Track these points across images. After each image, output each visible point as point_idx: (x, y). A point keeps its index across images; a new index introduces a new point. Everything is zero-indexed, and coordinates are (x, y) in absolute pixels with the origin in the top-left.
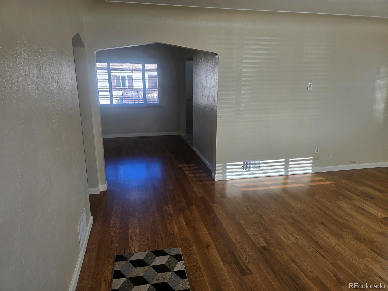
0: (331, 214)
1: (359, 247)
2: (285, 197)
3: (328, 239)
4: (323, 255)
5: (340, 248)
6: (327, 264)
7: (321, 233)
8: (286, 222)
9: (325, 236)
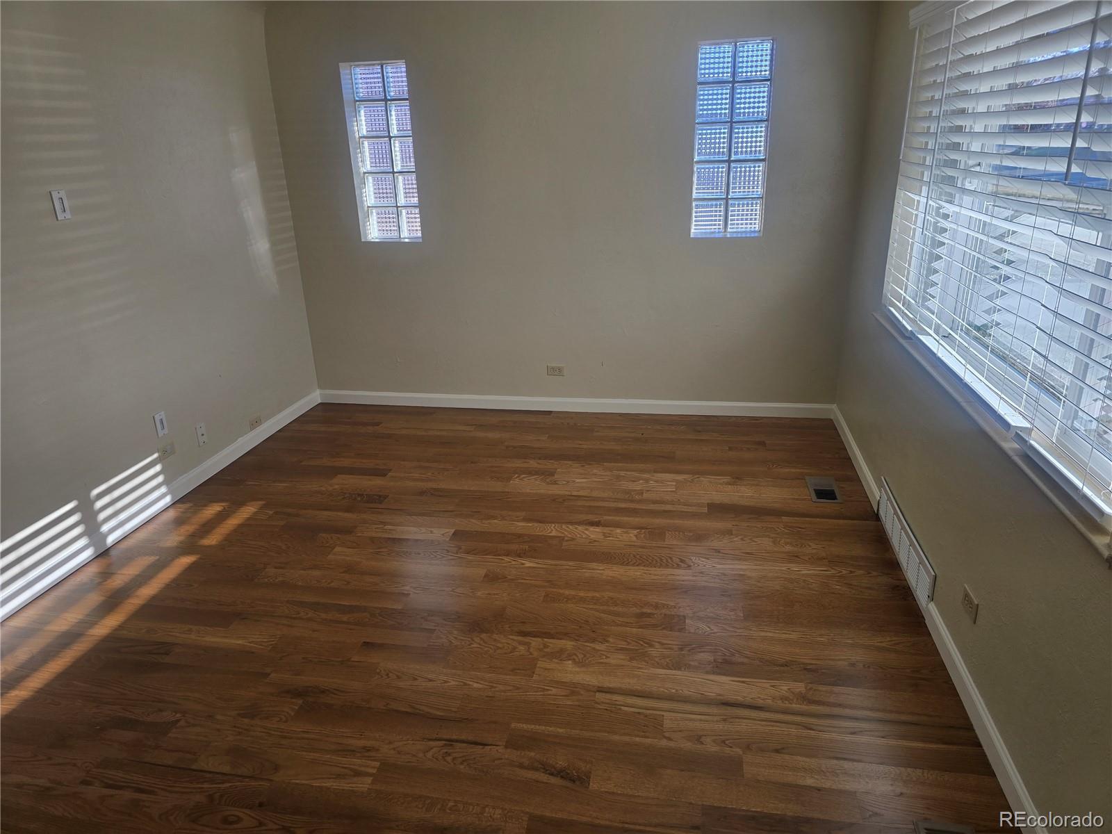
0: (358, 604)
1: (498, 648)
2: (183, 636)
3: (430, 680)
4: (471, 738)
5: (475, 685)
6: (506, 756)
7: (398, 677)
8: (284, 719)
9: (416, 679)
